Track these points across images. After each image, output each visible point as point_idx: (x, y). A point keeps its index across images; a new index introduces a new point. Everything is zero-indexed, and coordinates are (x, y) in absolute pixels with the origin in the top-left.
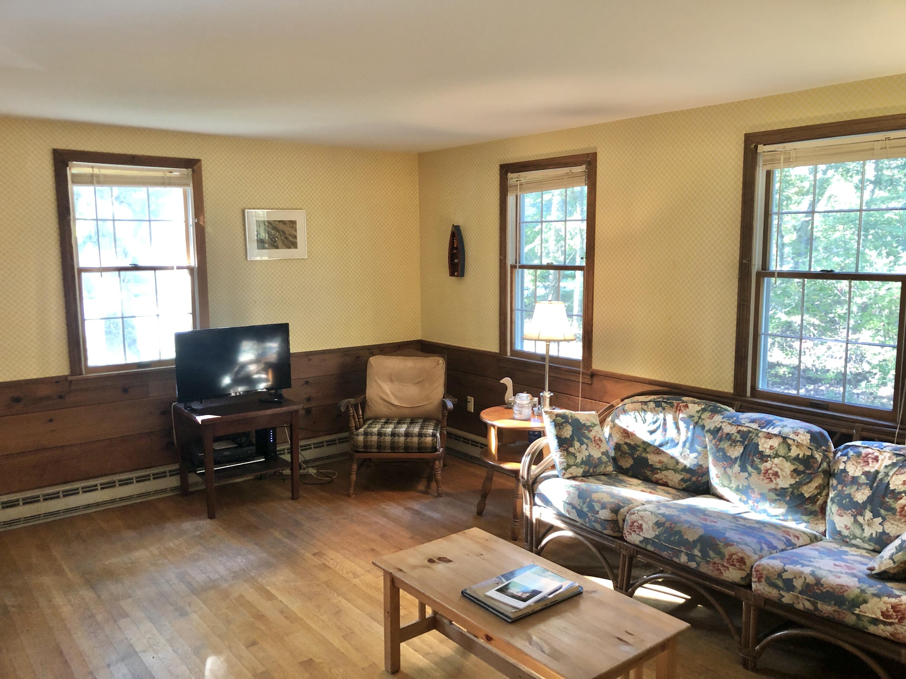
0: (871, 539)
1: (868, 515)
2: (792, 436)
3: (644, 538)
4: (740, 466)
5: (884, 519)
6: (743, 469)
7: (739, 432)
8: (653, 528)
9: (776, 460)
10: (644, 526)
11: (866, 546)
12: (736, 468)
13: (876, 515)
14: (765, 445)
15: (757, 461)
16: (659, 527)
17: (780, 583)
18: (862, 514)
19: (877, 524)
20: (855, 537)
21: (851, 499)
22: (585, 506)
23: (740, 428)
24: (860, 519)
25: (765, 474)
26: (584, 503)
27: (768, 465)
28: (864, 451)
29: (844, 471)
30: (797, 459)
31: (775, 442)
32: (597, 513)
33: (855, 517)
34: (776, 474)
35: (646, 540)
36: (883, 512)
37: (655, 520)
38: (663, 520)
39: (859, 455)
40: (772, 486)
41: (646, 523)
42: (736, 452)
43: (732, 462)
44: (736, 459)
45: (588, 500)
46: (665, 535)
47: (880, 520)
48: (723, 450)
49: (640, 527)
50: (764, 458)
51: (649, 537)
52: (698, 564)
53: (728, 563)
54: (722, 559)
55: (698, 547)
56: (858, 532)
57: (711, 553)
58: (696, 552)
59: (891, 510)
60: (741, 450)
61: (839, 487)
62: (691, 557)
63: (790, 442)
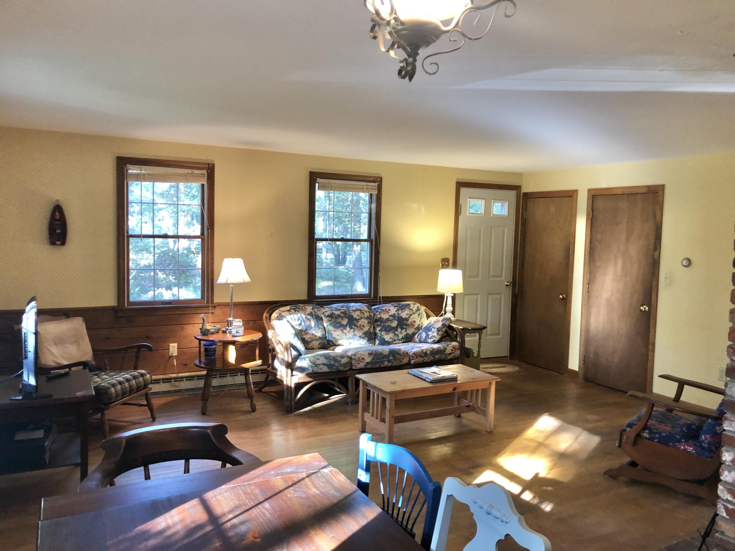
0: (402, 338)
1: (399, 330)
2: (362, 309)
3: (367, 362)
4: (349, 327)
5: (406, 329)
6: (351, 328)
7: (341, 313)
8: (369, 356)
9: (362, 320)
10: (364, 357)
11: (401, 342)
12: (348, 328)
13: (402, 329)
14: (355, 315)
15: (356, 322)
16: (371, 355)
17: (423, 355)
18: (397, 331)
19: (404, 332)
20: (395, 340)
21: (390, 327)
22: (332, 361)
23: (341, 311)
24: (396, 333)
25: (360, 327)
26: (330, 360)
27: (360, 323)
28: (383, 308)
29: (381, 318)
30: (367, 318)
31: (358, 313)
32: (341, 361)
33: (394, 333)
34: (364, 326)
35: (368, 363)
36: (405, 327)
37: (367, 353)
38: (370, 352)
39: (383, 310)
40: (363, 331)
41: (364, 356)
42: (345, 322)
43: (345, 327)
44: (346, 324)
45: (332, 358)
46: (376, 357)
47: (404, 330)
48: (339, 322)
49: (363, 359)
50: (357, 320)
51: (369, 361)
52: (392, 363)
53: (404, 356)
54: (401, 356)
55: (391, 355)
56: (396, 338)
57: (397, 356)
58: (391, 358)
59: (408, 325)
60: (347, 320)
61: (382, 324)
62: (389, 361)
63: (362, 311)
